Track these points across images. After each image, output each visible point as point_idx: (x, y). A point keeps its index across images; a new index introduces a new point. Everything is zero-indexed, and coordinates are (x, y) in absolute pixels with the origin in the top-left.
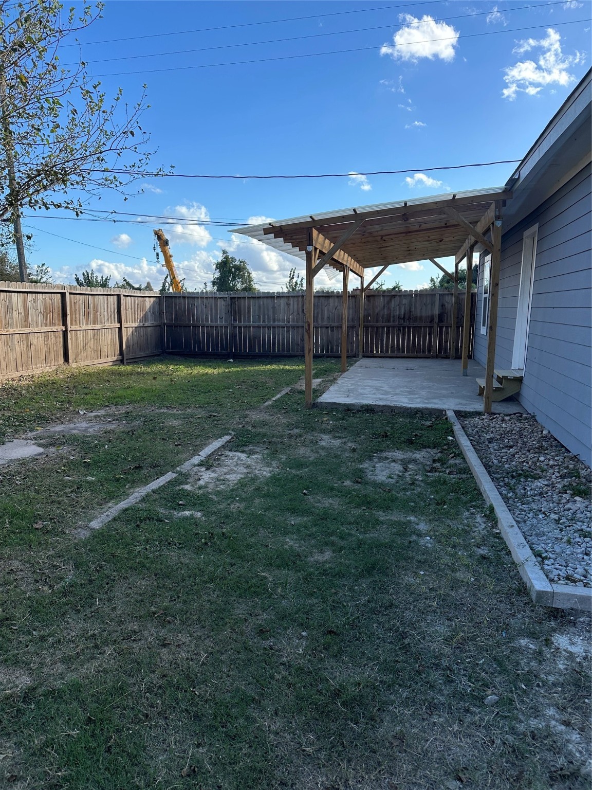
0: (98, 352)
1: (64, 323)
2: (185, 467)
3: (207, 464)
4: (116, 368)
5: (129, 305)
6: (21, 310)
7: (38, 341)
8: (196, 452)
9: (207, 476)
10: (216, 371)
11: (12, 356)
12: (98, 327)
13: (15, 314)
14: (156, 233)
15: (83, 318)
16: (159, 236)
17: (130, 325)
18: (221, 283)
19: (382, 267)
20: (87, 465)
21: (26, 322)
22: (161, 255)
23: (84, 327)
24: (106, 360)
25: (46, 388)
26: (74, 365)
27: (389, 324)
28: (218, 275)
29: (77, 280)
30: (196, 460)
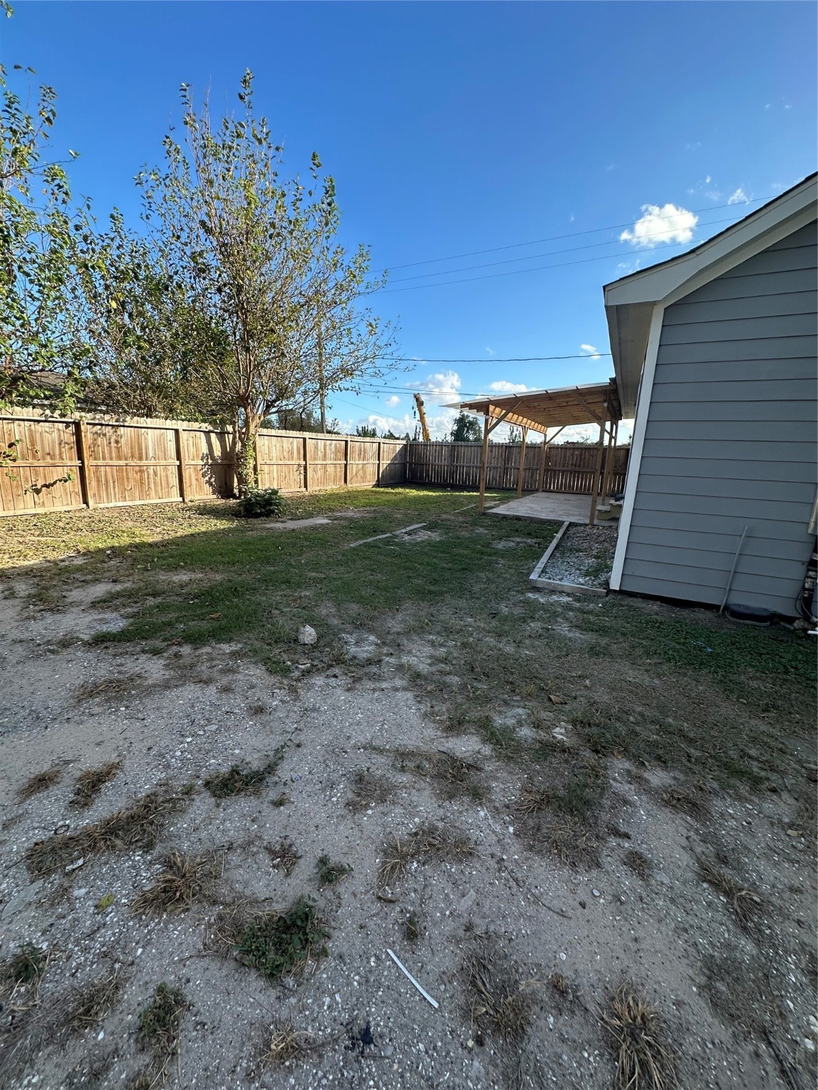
0: (364, 478)
1: (346, 459)
2: (397, 533)
3: (409, 533)
4: (374, 489)
5: (385, 449)
6: (323, 450)
7: (330, 469)
8: (405, 528)
9: (407, 538)
10: (434, 494)
11: (316, 478)
12: (365, 462)
13: (319, 453)
14: (415, 396)
15: (357, 457)
16: (417, 399)
17: (385, 463)
18: (458, 435)
19: (561, 427)
20: (351, 528)
21: (325, 458)
22: (417, 413)
23: (357, 462)
24: (368, 484)
25: (333, 497)
26: (349, 485)
27: (563, 469)
28: (455, 428)
29: (358, 430)
30: (404, 531)
